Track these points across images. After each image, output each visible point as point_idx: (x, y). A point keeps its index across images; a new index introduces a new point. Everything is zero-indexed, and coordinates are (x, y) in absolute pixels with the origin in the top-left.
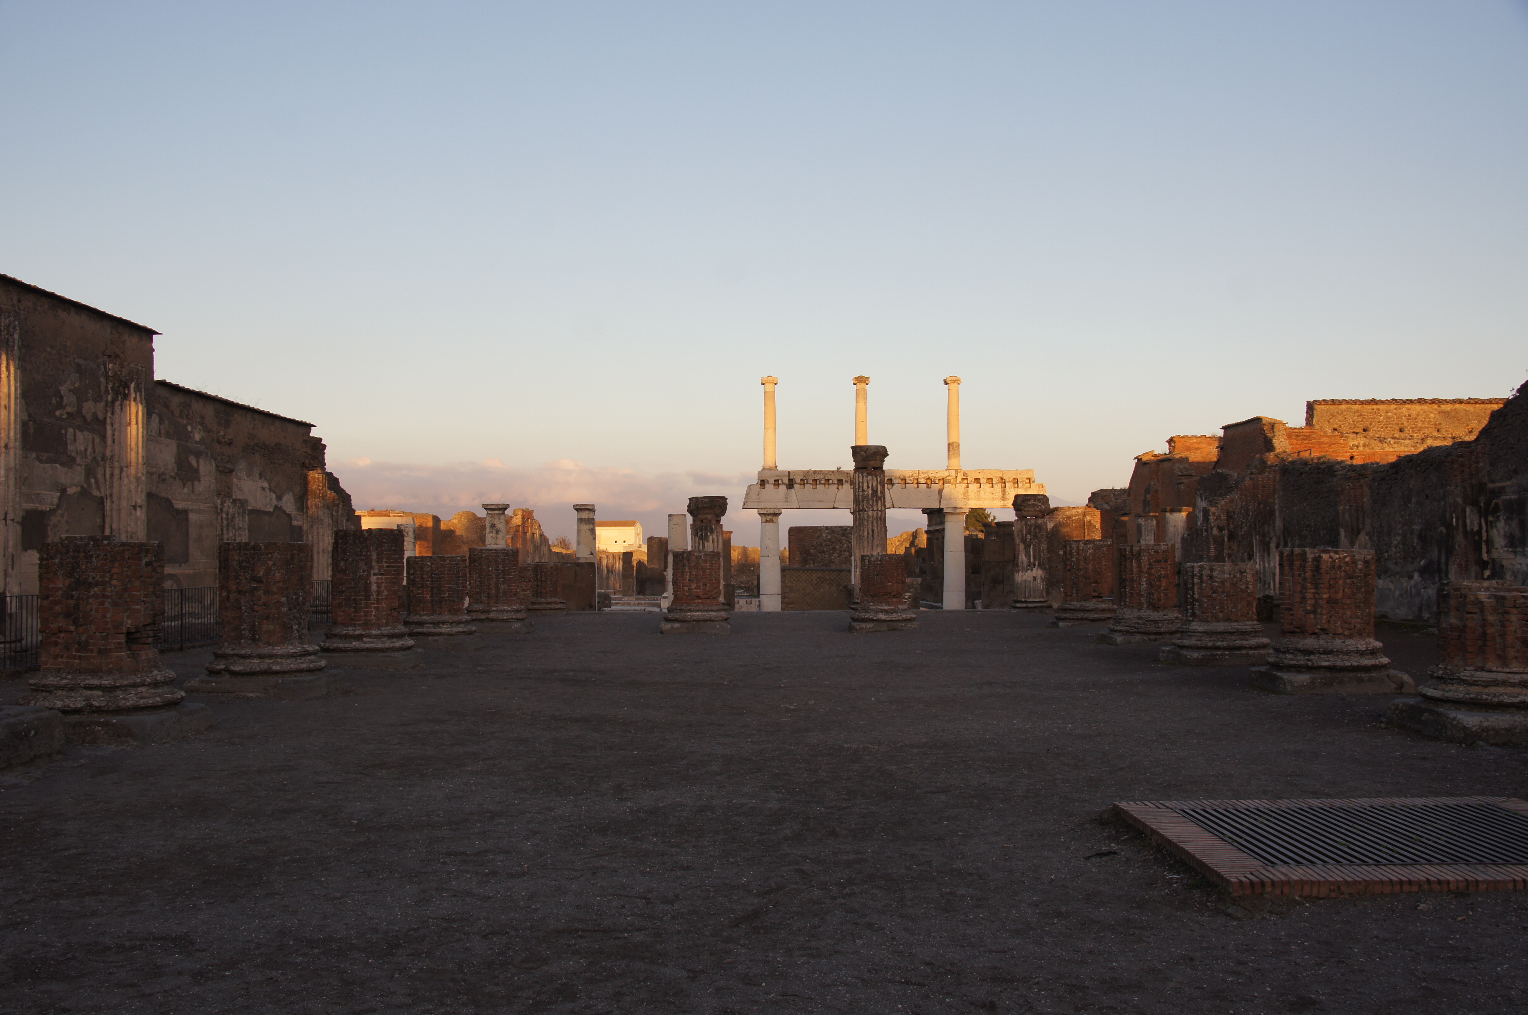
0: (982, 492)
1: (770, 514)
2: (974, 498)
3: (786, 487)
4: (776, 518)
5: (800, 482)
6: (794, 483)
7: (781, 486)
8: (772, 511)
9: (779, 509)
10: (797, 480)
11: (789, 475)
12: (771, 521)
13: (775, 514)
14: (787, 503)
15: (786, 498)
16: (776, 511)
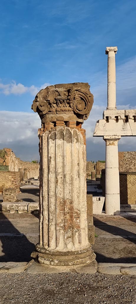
1: (113, 139)
3: (124, 121)
4: (116, 143)
5: (133, 118)
6: (129, 118)
7: (119, 120)
8: (113, 137)
9: (118, 136)
10: (131, 116)
11: (125, 113)
12: (113, 144)
13: (116, 140)
14: (123, 132)
15: (123, 129)
16: (117, 137)
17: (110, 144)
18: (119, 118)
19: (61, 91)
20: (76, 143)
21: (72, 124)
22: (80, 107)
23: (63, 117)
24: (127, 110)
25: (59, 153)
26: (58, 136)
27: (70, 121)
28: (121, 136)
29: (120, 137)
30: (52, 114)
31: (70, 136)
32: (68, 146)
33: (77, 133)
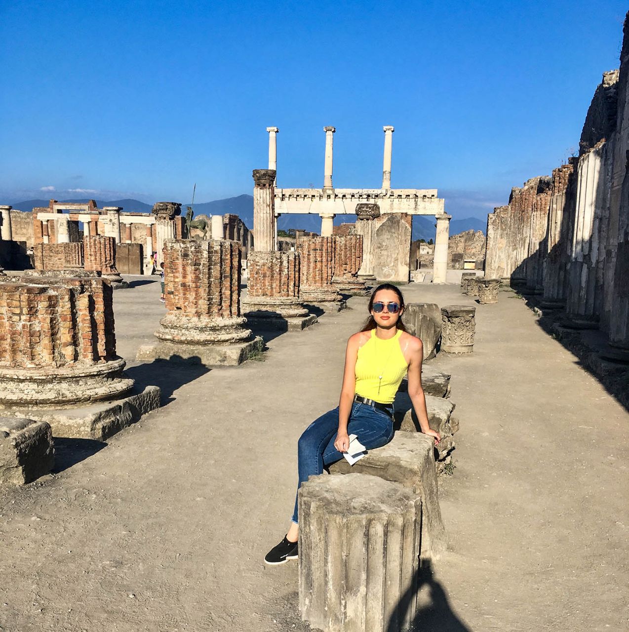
0: (402, 204)
3: (281, 200)
5: (288, 197)
6: (285, 197)
7: (277, 199)
11: (282, 192)
14: (280, 210)
15: (280, 206)
18: (277, 196)
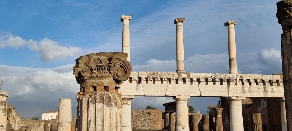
1: (126, 99)
2: (248, 91)
3: (137, 82)
4: (129, 102)
5: (145, 80)
6: (141, 80)
7: (133, 81)
8: (127, 97)
9: (132, 96)
10: (143, 78)
11: (138, 75)
12: (127, 103)
13: (129, 99)
14: (136, 92)
15: (136, 89)
16: (130, 97)
17: (124, 103)
18: (133, 79)
19: (103, 59)
20: (115, 107)
21: (111, 89)
22: (119, 74)
23: (104, 82)
24: (140, 72)
25: (99, 116)
26: (98, 100)
27: (109, 86)
28: (135, 96)
29: (133, 97)
30: (93, 79)
31: (110, 100)
32: (107, 109)
33: (115, 98)
